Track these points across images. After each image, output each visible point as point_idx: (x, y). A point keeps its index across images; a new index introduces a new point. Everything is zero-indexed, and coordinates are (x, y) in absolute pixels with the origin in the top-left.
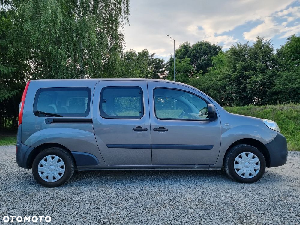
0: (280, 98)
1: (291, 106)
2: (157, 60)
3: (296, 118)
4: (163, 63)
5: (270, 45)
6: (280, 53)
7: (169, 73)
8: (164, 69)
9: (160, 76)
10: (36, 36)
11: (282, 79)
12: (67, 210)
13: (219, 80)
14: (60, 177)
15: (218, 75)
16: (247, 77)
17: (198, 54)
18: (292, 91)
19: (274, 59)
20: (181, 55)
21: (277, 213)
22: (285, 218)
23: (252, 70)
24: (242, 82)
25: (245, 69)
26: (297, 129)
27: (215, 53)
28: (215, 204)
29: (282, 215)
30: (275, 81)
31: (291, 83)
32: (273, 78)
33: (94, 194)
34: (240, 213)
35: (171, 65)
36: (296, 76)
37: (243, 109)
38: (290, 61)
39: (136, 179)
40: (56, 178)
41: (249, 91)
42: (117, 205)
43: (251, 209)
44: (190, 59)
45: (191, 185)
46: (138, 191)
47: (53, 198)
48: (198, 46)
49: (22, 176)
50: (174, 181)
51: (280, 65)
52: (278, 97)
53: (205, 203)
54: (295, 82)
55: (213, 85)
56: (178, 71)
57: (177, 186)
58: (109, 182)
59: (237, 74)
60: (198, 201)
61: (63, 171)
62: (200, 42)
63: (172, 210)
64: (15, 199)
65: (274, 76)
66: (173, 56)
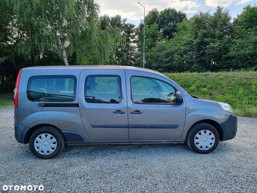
0: (233, 63)
1: (241, 74)
2: (128, 25)
3: (244, 84)
4: (134, 28)
5: (228, 15)
6: (236, 22)
7: (139, 37)
8: (134, 33)
9: (131, 40)
10: (18, 7)
11: (236, 46)
12: (63, 184)
13: (182, 46)
14: (53, 151)
15: (181, 41)
16: (207, 43)
17: (165, 20)
18: (243, 56)
19: (231, 28)
20: (150, 21)
21: (226, 185)
22: (233, 191)
23: (211, 38)
24: (202, 48)
25: (205, 36)
26: (244, 95)
27: (180, 20)
28: (179, 177)
29: (230, 187)
30: (230, 48)
31: (243, 50)
32: (228, 45)
33: (83, 167)
34: (198, 186)
35: (141, 30)
36: (248, 43)
37: (201, 76)
38: (244, 29)
39: (115, 150)
40: (49, 151)
41: (207, 56)
42: (102, 179)
43: (207, 182)
44: (157, 25)
45: (160, 156)
46: (117, 162)
47: (49, 172)
48: (165, 13)
49: (20, 146)
50: (146, 152)
51: (235, 33)
52: (231, 62)
53: (171, 176)
54: (247, 49)
55: (177, 50)
56: (147, 36)
57: (148, 158)
58: (93, 153)
59: (198, 40)
60: (165, 174)
61: (55, 146)
62: (167, 9)
63: (146, 184)
64: (18, 173)
65: (229, 43)
66: (143, 21)
